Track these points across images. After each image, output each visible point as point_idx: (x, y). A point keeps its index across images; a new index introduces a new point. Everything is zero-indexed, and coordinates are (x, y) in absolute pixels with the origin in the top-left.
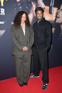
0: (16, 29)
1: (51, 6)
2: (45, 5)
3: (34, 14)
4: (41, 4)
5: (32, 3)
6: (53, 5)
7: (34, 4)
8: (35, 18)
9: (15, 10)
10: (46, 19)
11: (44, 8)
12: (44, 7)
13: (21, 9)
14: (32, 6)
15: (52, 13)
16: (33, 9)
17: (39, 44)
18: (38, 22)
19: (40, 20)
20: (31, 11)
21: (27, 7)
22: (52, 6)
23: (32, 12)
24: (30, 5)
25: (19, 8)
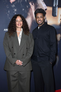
0: (10, 37)
1: (54, 6)
2: (47, 5)
3: (32, 18)
4: (41, 5)
5: (30, 4)
6: (57, 5)
7: (32, 4)
8: (34, 22)
9: (8, 13)
10: (48, 24)
11: (46, 10)
12: (45, 8)
13: (16, 12)
14: (30, 7)
15: (57, 15)
16: (31, 12)
17: (40, 55)
18: (39, 27)
20: (29, 14)
21: (23, 10)
24: (27, 6)
25: (14, 11)
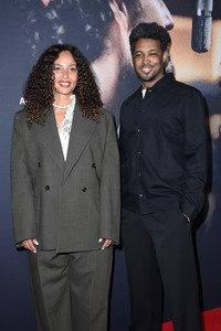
1: (199, 14)
2: (174, 11)
3: (121, 56)
4: (153, 10)
5: (114, 7)
6: (211, 9)
7: (121, 9)
8: (128, 73)
9: (34, 42)
11: (170, 27)
12: (168, 22)
13: (61, 36)
14: (111, 18)
15: (208, 47)
18: (144, 92)
19: (151, 84)
20: (109, 44)
21: (89, 28)
22: (204, 17)
23: (114, 46)
24: (103, 17)
25: (54, 33)
